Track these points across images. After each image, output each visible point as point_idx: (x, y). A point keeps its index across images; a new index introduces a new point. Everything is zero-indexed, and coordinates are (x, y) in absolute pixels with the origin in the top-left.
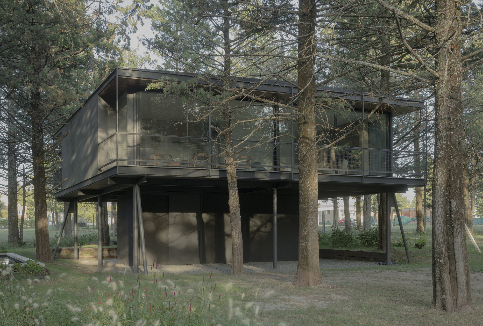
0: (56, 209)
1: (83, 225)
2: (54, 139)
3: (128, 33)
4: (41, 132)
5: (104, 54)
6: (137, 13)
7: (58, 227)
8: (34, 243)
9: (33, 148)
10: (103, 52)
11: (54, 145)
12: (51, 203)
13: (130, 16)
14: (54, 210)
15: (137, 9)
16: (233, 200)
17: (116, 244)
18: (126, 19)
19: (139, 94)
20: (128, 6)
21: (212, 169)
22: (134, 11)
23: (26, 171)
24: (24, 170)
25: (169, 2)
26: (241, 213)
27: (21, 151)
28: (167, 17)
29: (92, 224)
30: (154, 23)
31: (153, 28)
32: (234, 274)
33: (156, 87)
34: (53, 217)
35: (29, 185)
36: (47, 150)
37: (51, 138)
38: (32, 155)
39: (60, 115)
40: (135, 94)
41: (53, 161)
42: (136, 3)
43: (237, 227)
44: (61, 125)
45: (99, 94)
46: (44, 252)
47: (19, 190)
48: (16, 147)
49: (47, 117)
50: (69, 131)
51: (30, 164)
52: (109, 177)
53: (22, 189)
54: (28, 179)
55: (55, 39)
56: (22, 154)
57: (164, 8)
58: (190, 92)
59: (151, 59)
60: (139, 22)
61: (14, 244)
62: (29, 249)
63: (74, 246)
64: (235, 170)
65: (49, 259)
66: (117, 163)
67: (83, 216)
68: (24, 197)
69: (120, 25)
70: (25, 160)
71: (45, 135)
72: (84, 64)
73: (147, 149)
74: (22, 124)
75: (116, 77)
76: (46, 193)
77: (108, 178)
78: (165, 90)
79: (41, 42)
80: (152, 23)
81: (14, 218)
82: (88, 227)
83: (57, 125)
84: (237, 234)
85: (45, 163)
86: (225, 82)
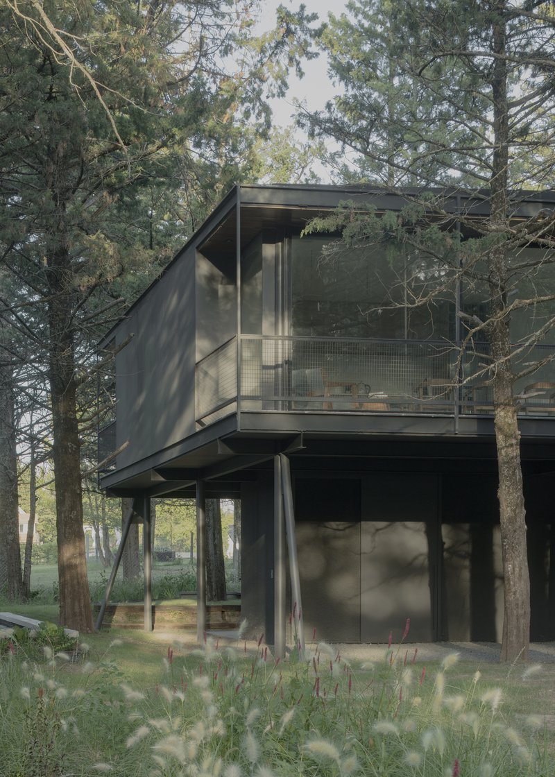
0: (104, 519)
1: (166, 556)
2: (98, 353)
3: (268, 97)
4: (69, 338)
5: (211, 150)
6: (287, 48)
7: (109, 561)
8: (55, 593)
9: (53, 376)
10: (210, 147)
11: (99, 368)
12: (94, 504)
13: (271, 56)
14: (98, 521)
15: (286, 39)
16: (509, 487)
17: (238, 596)
18: (262, 65)
19: (290, 243)
20: (266, 33)
21: (461, 416)
22: (280, 44)
23: (37, 428)
24: (31, 426)
25: (371, 4)
26: (528, 519)
27: (25, 384)
28: (366, 43)
29: (188, 555)
30: (335, 59)
31: (332, 72)
32: (508, 661)
33: (327, 227)
34: (97, 537)
35: (43, 460)
36: (83, 380)
37: (92, 351)
38: (51, 392)
39: (113, 296)
40: (280, 244)
41: (96, 405)
42: (284, 24)
43: (516, 553)
44: (114, 320)
45: (197, 248)
46: (77, 610)
47: (21, 473)
48: (14, 375)
49: (82, 304)
50: (132, 334)
51: (45, 412)
52: (220, 438)
53: (28, 472)
54: (42, 449)
55: (99, 126)
56: (27, 391)
57: (359, 21)
58: (406, 235)
59: (326, 152)
60: (293, 70)
61: (12, 595)
62: (43, 607)
63: (143, 600)
64: (515, 418)
65: (89, 625)
66: (238, 406)
67: (168, 538)
68: (33, 489)
69: (248, 78)
70: (34, 404)
71: (78, 346)
72: (166, 176)
73: (307, 371)
74: (27, 320)
75: (235, 206)
76: (80, 478)
77: (218, 441)
78: (346, 233)
79: (68, 135)
80: (330, 60)
81: (10, 537)
82: (179, 562)
83: (106, 322)
84: (517, 569)
85: (78, 411)
86: (494, 206)
